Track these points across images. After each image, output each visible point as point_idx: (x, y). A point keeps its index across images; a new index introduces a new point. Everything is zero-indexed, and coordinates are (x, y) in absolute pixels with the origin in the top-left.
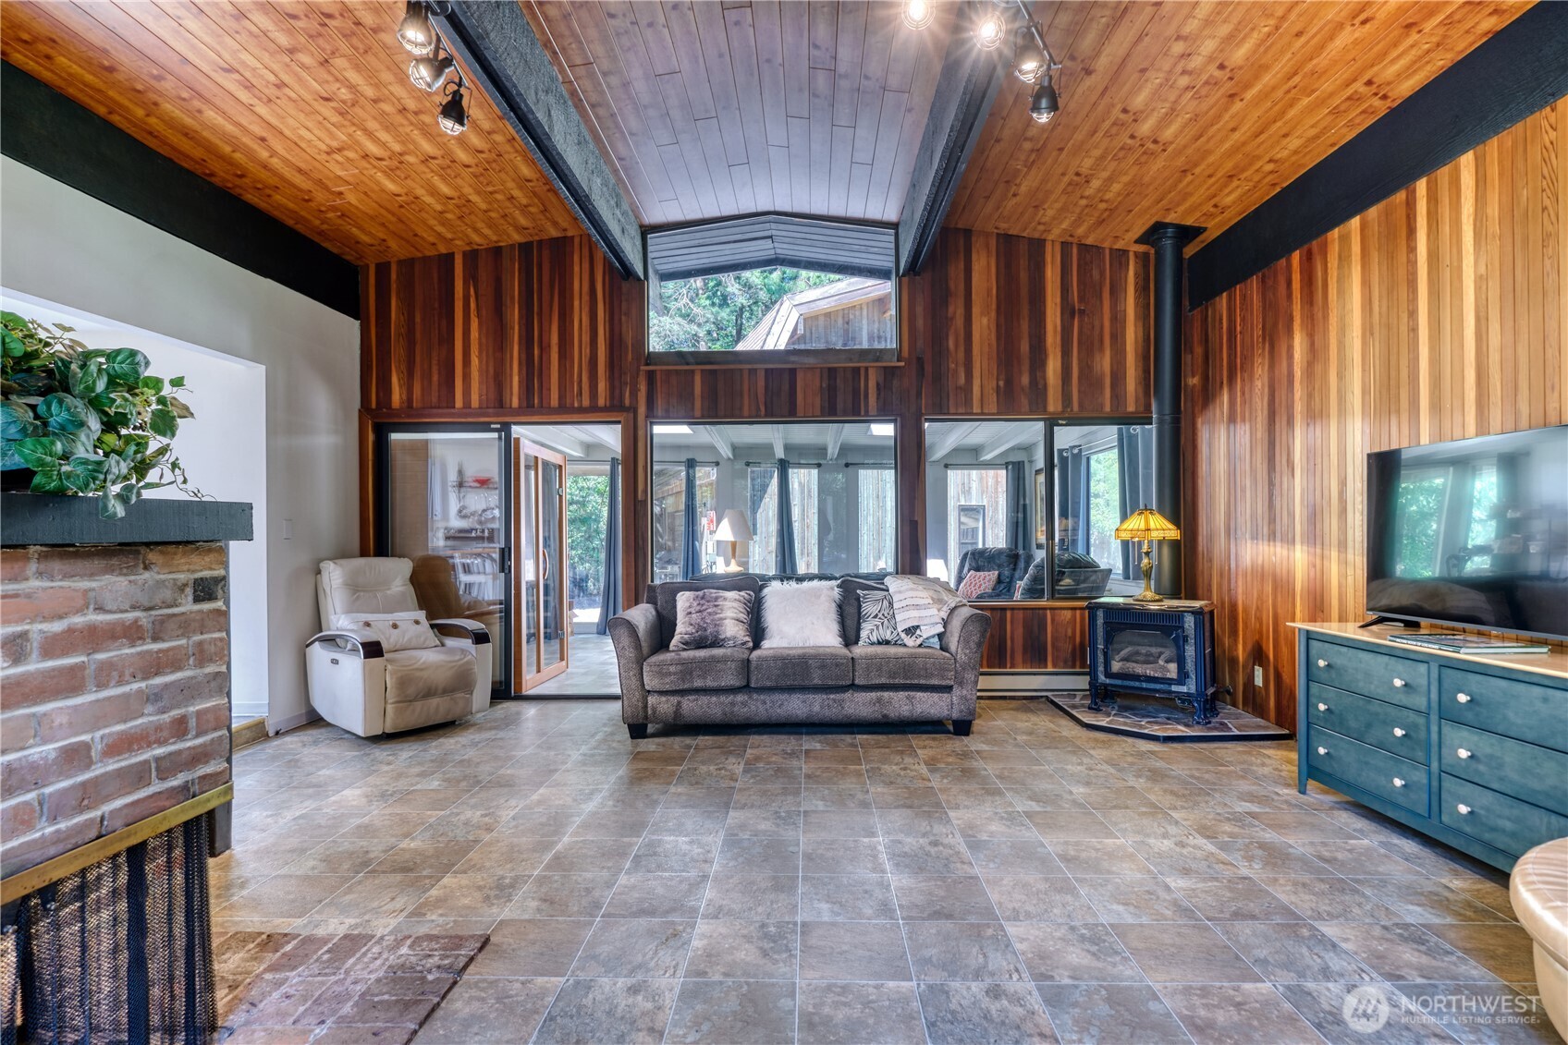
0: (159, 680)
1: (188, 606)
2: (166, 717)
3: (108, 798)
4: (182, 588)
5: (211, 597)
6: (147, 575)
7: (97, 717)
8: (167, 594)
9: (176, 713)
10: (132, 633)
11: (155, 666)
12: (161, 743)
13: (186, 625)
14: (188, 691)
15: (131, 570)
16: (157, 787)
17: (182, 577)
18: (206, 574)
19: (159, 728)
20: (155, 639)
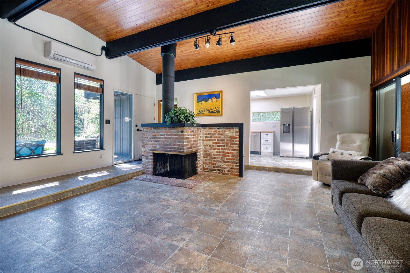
0: (177, 140)
1: (180, 133)
2: (178, 144)
3: (172, 149)
4: (179, 131)
5: (183, 133)
6: (176, 130)
7: (172, 142)
8: (178, 132)
9: (179, 143)
10: (175, 135)
11: (177, 139)
12: (177, 146)
13: (180, 135)
14: (180, 142)
15: (175, 129)
16: (177, 150)
17: (180, 130)
18: (182, 130)
19: (177, 144)
20: (177, 136)
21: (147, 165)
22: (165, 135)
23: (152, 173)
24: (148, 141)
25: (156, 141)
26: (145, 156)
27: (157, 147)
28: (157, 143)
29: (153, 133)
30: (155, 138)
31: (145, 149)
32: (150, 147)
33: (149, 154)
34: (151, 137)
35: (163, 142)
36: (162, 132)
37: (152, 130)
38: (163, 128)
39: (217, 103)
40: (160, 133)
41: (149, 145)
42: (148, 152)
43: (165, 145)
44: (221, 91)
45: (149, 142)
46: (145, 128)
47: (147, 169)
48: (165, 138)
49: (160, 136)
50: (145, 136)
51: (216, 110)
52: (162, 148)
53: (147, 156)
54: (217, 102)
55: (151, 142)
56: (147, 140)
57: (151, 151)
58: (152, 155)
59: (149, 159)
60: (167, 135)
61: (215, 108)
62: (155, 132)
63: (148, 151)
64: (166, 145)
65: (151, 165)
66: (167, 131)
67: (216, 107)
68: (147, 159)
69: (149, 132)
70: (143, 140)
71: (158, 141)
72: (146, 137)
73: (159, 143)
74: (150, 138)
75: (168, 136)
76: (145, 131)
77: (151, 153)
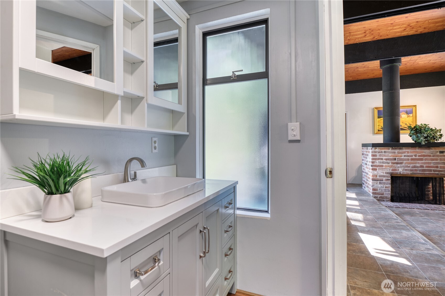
1: (438, 154)
2: (434, 165)
4: (437, 152)
5: (443, 153)
6: (432, 150)
7: (425, 163)
8: (435, 152)
9: (437, 165)
10: (429, 156)
11: (433, 160)
12: (434, 168)
13: (438, 156)
14: (439, 163)
15: (429, 149)
16: (433, 172)
17: (438, 150)
18: (442, 150)
20: (433, 157)
21: (382, 191)
22: (413, 156)
23: (390, 199)
24: (383, 163)
25: (397, 163)
26: (378, 180)
27: (398, 169)
28: (399, 165)
29: (390, 154)
30: (395, 159)
31: (378, 172)
32: (386, 170)
33: (384, 179)
34: (389, 158)
35: (409, 164)
36: (408, 152)
37: (390, 150)
38: (409, 148)
39: (408, 119)
40: (405, 154)
41: (384, 168)
42: (384, 176)
43: (412, 167)
44: (415, 106)
45: (384, 165)
46: (376, 148)
47: (380, 196)
48: (412, 159)
49: (404, 158)
50: (377, 157)
51: (406, 126)
52: (408, 171)
53: (380, 180)
54: (409, 117)
55: (389, 164)
56: (380, 162)
57: (387, 175)
58: (390, 178)
59: (384, 183)
60: (415, 156)
61: (406, 124)
62: (395, 153)
63: (382, 174)
64: (415, 167)
65: (388, 190)
66: (417, 151)
67: (408, 123)
68: (380, 183)
69: (385, 153)
70: (374, 162)
71: (401, 163)
72: (379, 159)
73: (401, 165)
74: (386, 160)
75: (417, 157)
76: (377, 151)
77: (388, 177)
